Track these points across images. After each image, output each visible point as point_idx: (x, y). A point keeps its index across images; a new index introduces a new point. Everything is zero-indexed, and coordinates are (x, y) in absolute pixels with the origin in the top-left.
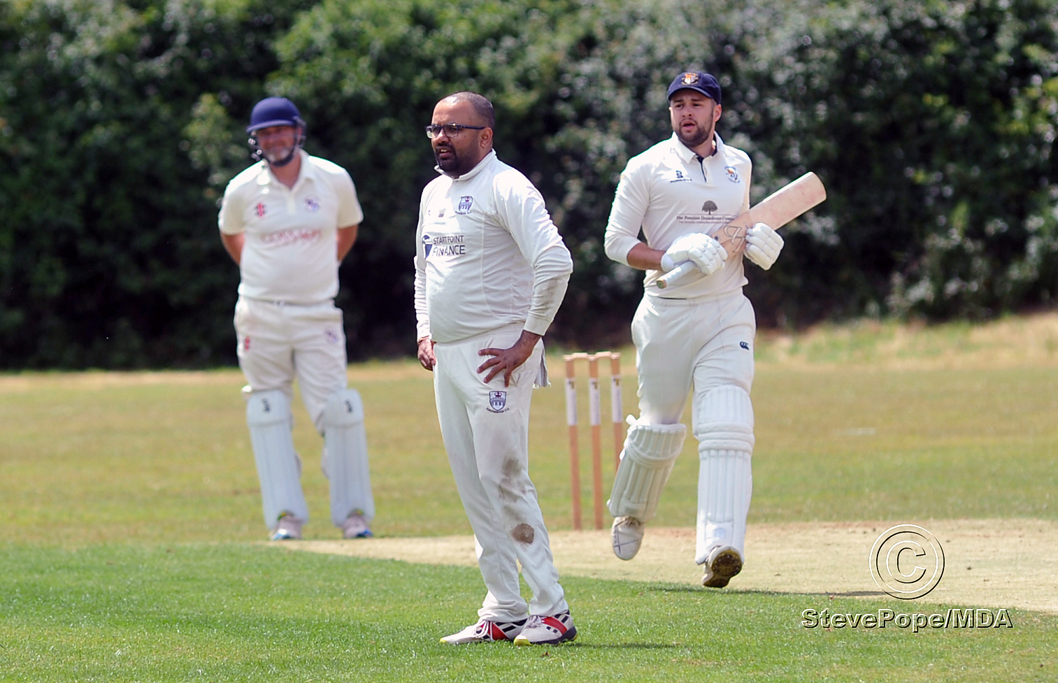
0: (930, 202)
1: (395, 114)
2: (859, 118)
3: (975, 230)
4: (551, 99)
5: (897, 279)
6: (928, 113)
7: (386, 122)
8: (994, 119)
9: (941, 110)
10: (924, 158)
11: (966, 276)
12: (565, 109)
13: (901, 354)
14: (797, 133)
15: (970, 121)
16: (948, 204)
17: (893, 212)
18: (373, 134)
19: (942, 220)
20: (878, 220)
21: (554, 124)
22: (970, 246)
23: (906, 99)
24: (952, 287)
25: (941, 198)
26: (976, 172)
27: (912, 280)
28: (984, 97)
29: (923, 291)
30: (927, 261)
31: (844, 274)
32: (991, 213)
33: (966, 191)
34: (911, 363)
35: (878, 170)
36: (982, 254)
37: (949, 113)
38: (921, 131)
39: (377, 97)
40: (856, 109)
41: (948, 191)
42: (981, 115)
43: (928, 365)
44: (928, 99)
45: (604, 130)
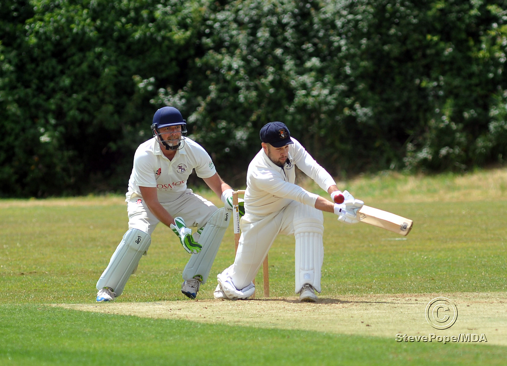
0: (430, 99)
1: (104, 45)
2: (386, 48)
3: (457, 117)
4: (200, 35)
5: (410, 146)
6: (429, 45)
7: (98, 50)
8: (469, 49)
9: (437, 43)
10: (427, 72)
11: (451, 145)
12: (207, 41)
13: (412, 192)
14: (349, 57)
15: (454, 50)
16: (442, 100)
17: (407, 105)
18: (90, 55)
19: (437, 110)
20: (398, 110)
21: (201, 51)
22: (454, 126)
23: (415, 36)
24: (444, 151)
25: (437, 97)
26: (457, 82)
27: (419, 147)
28: (463, 36)
29: (425, 154)
30: (427, 135)
31: (377, 144)
32: (467, 106)
33: (452, 93)
34: (419, 198)
35: (398, 79)
36: (462, 131)
37: (442, 45)
38: (424, 56)
39: (93, 34)
40: (385, 43)
41: (441, 93)
42: (461, 46)
43: (428, 199)
44: (429, 37)
45: (232, 54)
